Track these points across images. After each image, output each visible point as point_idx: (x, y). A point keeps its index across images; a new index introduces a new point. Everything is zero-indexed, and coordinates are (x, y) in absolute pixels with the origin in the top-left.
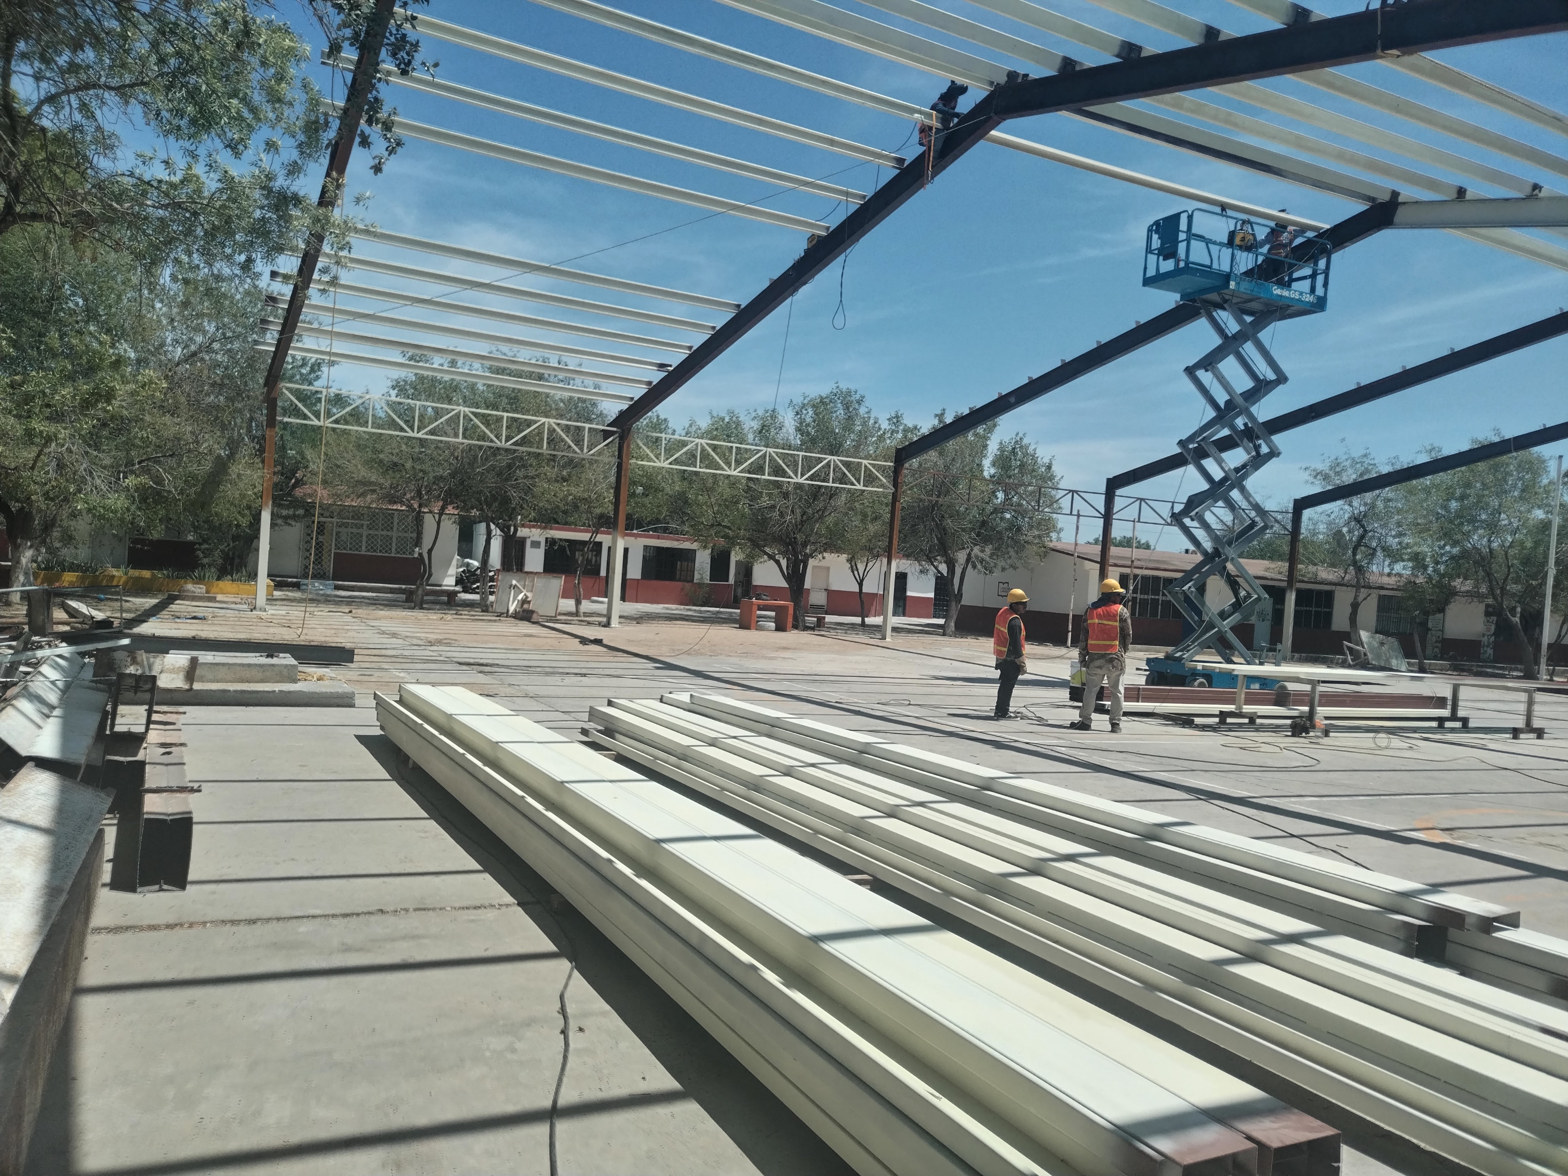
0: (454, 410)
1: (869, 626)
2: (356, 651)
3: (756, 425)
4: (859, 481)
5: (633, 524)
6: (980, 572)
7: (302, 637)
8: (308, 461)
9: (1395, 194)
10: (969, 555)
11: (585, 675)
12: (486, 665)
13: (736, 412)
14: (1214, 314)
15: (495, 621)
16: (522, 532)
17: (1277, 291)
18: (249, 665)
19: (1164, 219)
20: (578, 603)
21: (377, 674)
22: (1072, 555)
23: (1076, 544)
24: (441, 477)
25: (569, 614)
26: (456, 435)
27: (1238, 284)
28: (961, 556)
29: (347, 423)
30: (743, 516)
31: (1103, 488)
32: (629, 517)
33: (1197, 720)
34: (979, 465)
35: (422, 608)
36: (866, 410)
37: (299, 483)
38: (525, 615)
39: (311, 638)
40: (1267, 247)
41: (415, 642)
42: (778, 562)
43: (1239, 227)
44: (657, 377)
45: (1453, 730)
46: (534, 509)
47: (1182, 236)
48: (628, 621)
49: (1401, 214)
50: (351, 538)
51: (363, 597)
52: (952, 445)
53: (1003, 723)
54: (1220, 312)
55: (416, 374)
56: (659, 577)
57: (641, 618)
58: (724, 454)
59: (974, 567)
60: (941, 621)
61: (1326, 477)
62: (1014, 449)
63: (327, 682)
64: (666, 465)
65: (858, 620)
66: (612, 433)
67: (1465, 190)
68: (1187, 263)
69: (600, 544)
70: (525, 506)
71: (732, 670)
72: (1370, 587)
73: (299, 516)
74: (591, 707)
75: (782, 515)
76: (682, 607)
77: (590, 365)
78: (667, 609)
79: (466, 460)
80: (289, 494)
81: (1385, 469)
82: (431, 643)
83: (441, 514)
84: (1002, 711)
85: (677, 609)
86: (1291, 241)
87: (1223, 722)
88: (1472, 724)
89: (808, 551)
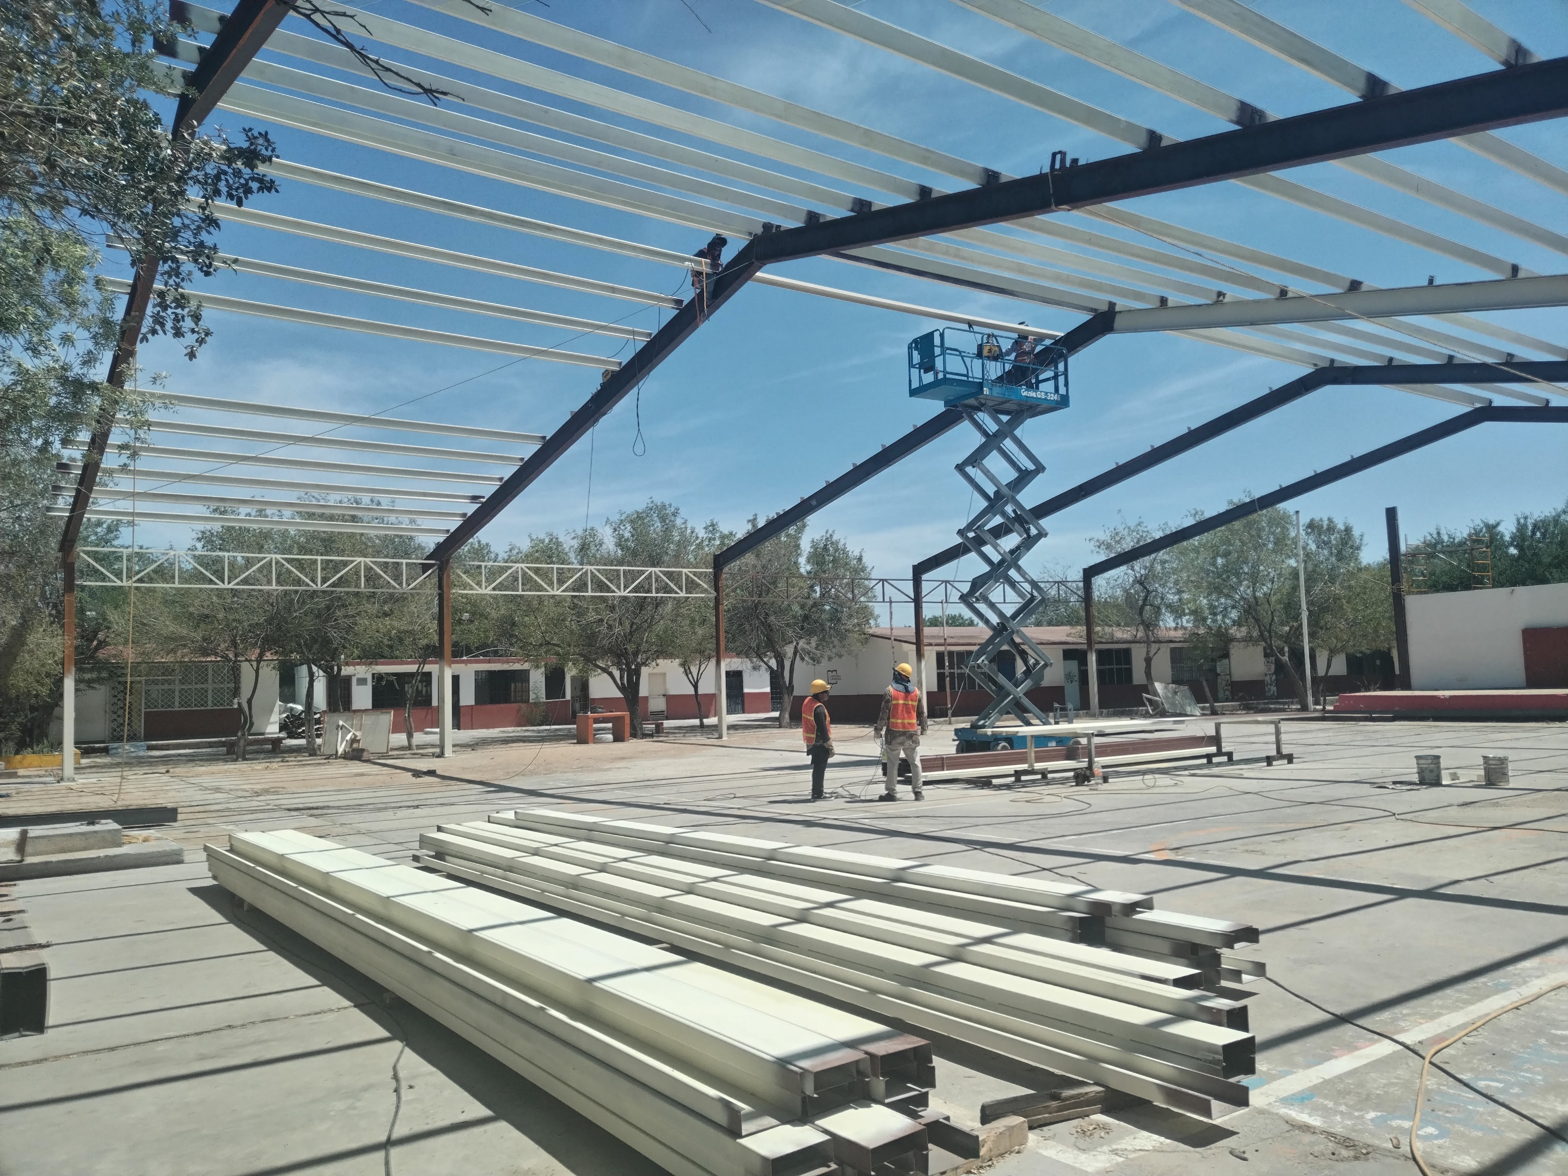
0: (265, 558)
1: (708, 726)
2: (180, 810)
3: (576, 543)
4: (681, 589)
5: (459, 652)
6: (808, 663)
7: (119, 803)
8: (110, 622)
9: (1112, 305)
10: (796, 648)
11: (417, 807)
12: (317, 808)
13: (555, 534)
14: (975, 416)
15: (324, 764)
16: (346, 671)
17: (1025, 392)
18: (71, 835)
19: (921, 338)
20: (410, 736)
21: (203, 829)
22: (889, 639)
23: (892, 629)
24: (257, 624)
25: (402, 748)
26: (269, 582)
27: (991, 389)
28: (789, 650)
29: (151, 580)
30: (572, 632)
31: (910, 575)
32: (455, 645)
33: (995, 781)
34: (796, 563)
35: (245, 759)
36: (683, 521)
37: (102, 644)
38: (355, 754)
39: (127, 803)
40: (1014, 355)
41: (240, 794)
42: (611, 675)
43: (985, 341)
44: (471, 508)
45: (1219, 764)
46: (357, 647)
47: (937, 351)
48: (464, 749)
49: (1119, 321)
50: (163, 695)
51: (180, 755)
52: (768, 546)
53: (819, 804)
54: (980, 414)
55: (223, 527)
56: (493, 701)
57: (477, 744)
58: (544, 574)
59: (802, 659)
60: (776, 714)
61: (1109, 547)
62: (826, 545)
63: (153, 843)
64: (488, 591)
65: (697, 722)
66: (431, 566)
67: (1167, 299)
68: (945, 372)
69: (429, 675)
70: (347, 645)
71: (565, 785)
72: (1160, 642)
73: (104, 679)
74: (421, 835)
75: (610, 627)
76: (519, 728)
77: (404, 502)
78: (504, 732)
79: (282, 605)
80: (92, 657)
81: (1158, 535)
82: (258, 794)
83: (259, 660)
84: (818, 793)
85: (513, 732)
86: (1034, 349)
87: (1018, 780)
88: (1235, 758)
89: (639, 660)
